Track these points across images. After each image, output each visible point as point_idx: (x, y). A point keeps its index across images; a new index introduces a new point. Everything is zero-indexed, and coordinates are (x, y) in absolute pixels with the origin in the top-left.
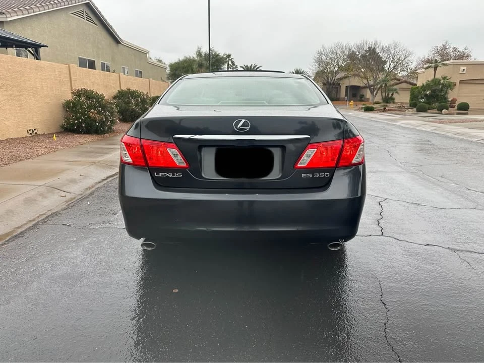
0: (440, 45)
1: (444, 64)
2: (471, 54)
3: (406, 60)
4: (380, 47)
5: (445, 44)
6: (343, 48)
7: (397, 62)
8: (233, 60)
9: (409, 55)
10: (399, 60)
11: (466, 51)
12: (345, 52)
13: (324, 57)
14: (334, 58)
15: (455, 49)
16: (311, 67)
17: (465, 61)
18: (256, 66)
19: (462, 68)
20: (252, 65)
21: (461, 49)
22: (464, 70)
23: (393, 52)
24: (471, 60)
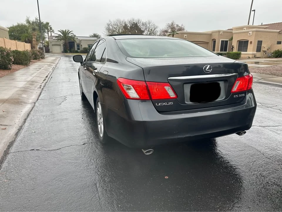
0: (170, 23)
1: (177, 33)
2: (185, 28)
3: (155, 30)
4: (141, 23)
5: (172, 22)
6: (121, 22)
7: (151, 32)
8: (51, 26)
9: (156, 28)
10: (151, 30)
11: (182, 27)
12: (123, 24)
13: (111, 27)
14: (116, 28)
15: (177, 25)
16: (104, 33)
17: (182, 32)
18: (69, 31)
19: (185, 35)
20: (66, 30)
21: (180, 25)
22: (186, 36)
23: (148, 26)
24: (185, 31)
